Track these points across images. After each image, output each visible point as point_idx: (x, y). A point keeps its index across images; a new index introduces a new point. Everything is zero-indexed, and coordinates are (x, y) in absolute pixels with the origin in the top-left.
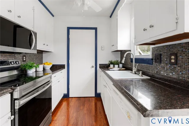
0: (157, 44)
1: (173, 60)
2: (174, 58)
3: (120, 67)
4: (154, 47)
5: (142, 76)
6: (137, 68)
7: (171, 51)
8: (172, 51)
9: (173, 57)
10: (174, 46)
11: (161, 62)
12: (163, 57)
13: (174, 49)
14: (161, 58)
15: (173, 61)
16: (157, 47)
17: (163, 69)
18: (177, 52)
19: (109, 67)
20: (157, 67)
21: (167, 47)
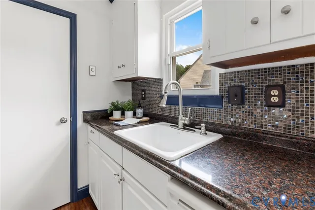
0: (232, 67)
1: (275, 98)
2: (277, 94)
3: (139, 116)
4: (225, 73)
5: (206, 134)
6: (189, 116)
7: (270, 80)
8: (273, 80)
9: (275, 92)
10: (277, 71)
11: (242, 102)
12: (249, 92)
13: (277, 77)
14: (243, 94)
15: (275, 100)
16: (232, 73)
17: (249, 115)
18: (285, 83)
19: (111, 118)
20: (234, 112)
21: (258, 73)
